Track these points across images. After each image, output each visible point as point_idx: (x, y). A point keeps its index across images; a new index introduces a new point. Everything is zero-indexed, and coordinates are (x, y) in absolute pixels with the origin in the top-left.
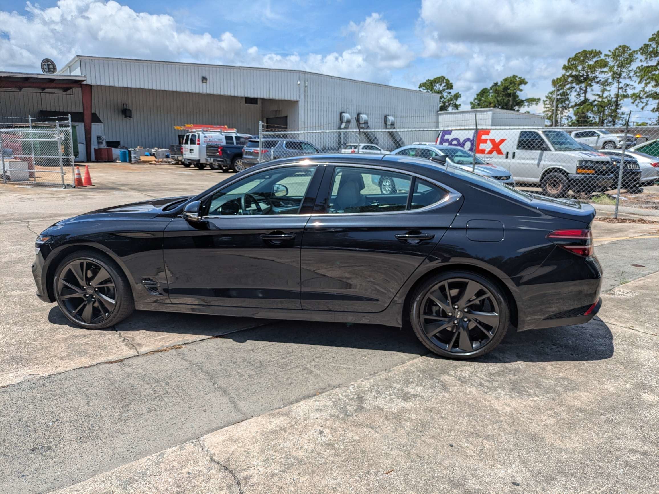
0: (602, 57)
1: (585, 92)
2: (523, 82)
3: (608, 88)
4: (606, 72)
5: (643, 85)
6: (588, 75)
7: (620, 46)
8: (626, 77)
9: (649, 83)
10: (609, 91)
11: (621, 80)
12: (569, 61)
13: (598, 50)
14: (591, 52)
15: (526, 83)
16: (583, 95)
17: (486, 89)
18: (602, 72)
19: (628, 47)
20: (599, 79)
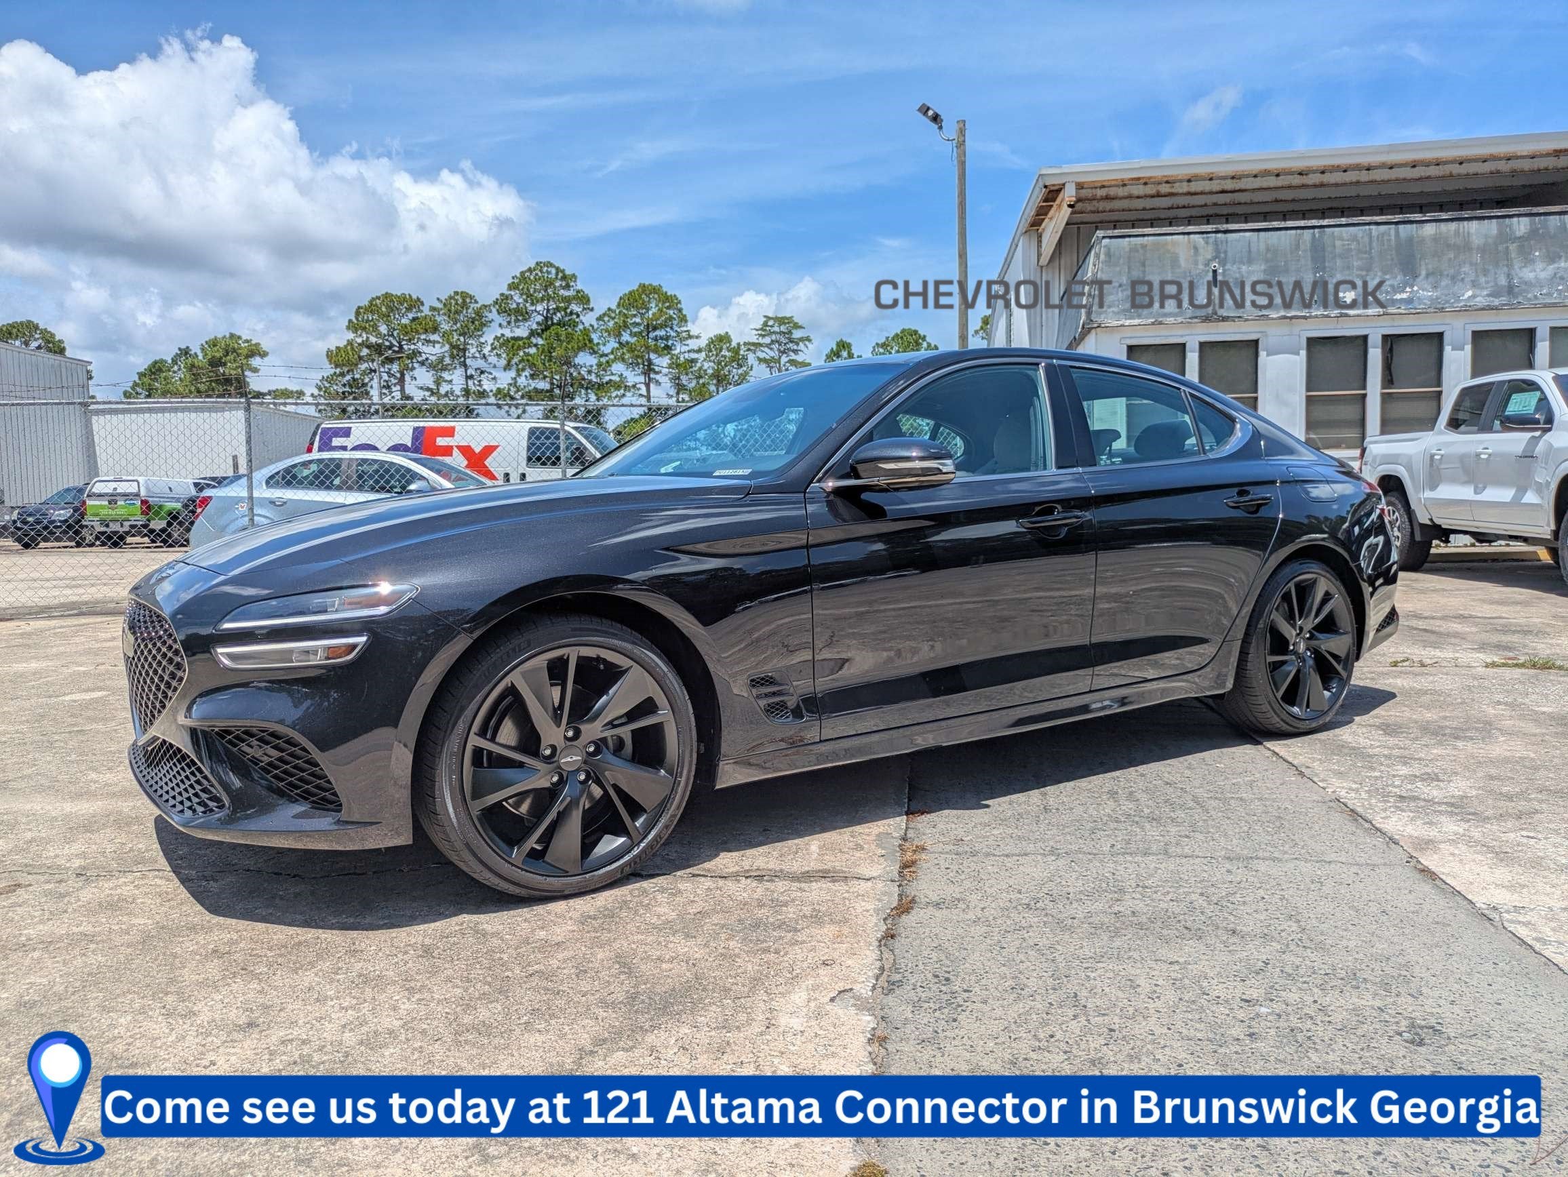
0: (426, 310)
1: (401, 381)
2: (255, 351)
3: (446, 375)
4: (434, 342)
5: (513, 374)
6: (401, 347)
7: (456, 293)
8: (477, 355)
9: (523, 370)
10: (451, 381)
11: (468, 362)
12: (358, 313)
13: (414, 297)
14: (403, 299)
15: (263, 355)
16: (398, 388)
17: (162, 361)
18: (428, 341)
19: (471, 297)
20: (424, 356)
